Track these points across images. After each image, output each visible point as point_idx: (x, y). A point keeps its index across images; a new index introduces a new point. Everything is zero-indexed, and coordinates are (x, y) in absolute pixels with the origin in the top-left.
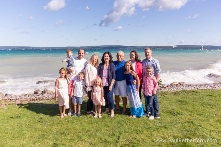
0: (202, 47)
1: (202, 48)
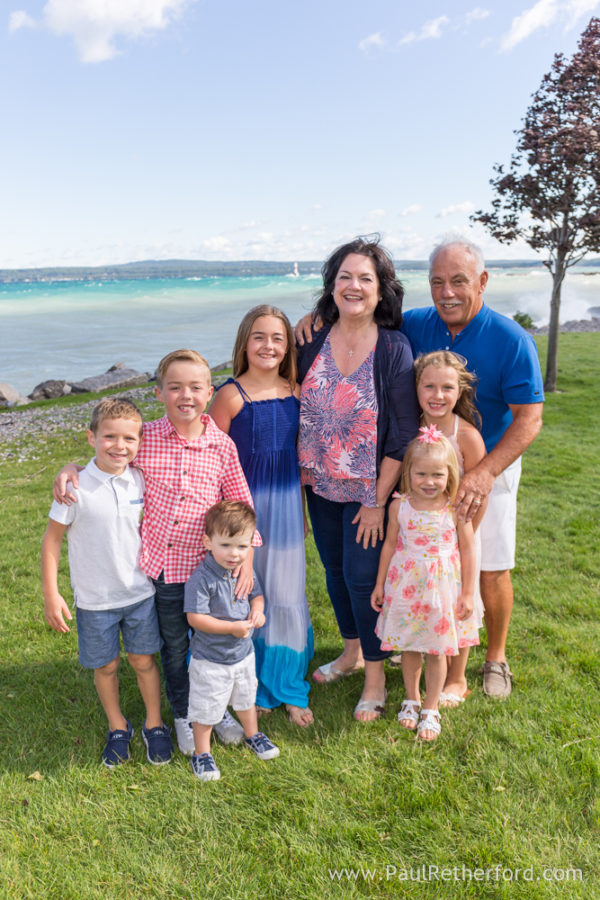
0: (296, 265)
1: (296, 271)
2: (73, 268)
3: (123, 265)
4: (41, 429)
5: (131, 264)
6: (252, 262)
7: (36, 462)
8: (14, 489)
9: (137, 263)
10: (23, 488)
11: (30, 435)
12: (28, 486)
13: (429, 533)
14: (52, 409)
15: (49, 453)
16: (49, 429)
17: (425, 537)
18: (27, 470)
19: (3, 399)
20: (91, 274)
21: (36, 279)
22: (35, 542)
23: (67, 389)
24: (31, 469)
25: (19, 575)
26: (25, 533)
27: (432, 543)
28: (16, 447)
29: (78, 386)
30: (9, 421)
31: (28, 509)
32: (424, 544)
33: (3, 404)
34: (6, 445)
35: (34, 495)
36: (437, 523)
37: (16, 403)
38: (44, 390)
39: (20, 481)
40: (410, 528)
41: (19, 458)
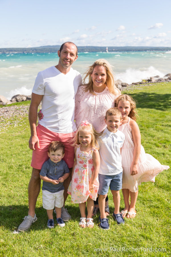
0: (107, 48)
1: (107, 50)
2: (19, 48)
3: (38, 47)
4: (20, 114)
5: (41, 47)
6: (89, 46)
7: (21, 127)
8: (16, 136)
9: (44, 46)
10: (19, 136)
11: (16, 116)
12: (21, 136)
13: (84, 160)
14: (21, 106)
15: (25, 123)
16: (23, 114)
17: (82, 161)
18: (19, 130)
19: (2, 102)
20: (25, 51)
21: (4, 52)
22: (28, 157)
23: (25, 98)
24: (20, 129)
25: (26, 168)
26: (24, 153)
27: (84, 163)
28: (12, 121)
29: (29, 97)
30: (6, 110)
31: (23, 144)
32: (82, 163)
33: (2, 103)
34: (8, 120)
35: (23, 139)
36: (87, 156)
37: (7, 103)
38: (16, 98)
39: (17, 134)
40: (78, 157)
41: (14, 125)
